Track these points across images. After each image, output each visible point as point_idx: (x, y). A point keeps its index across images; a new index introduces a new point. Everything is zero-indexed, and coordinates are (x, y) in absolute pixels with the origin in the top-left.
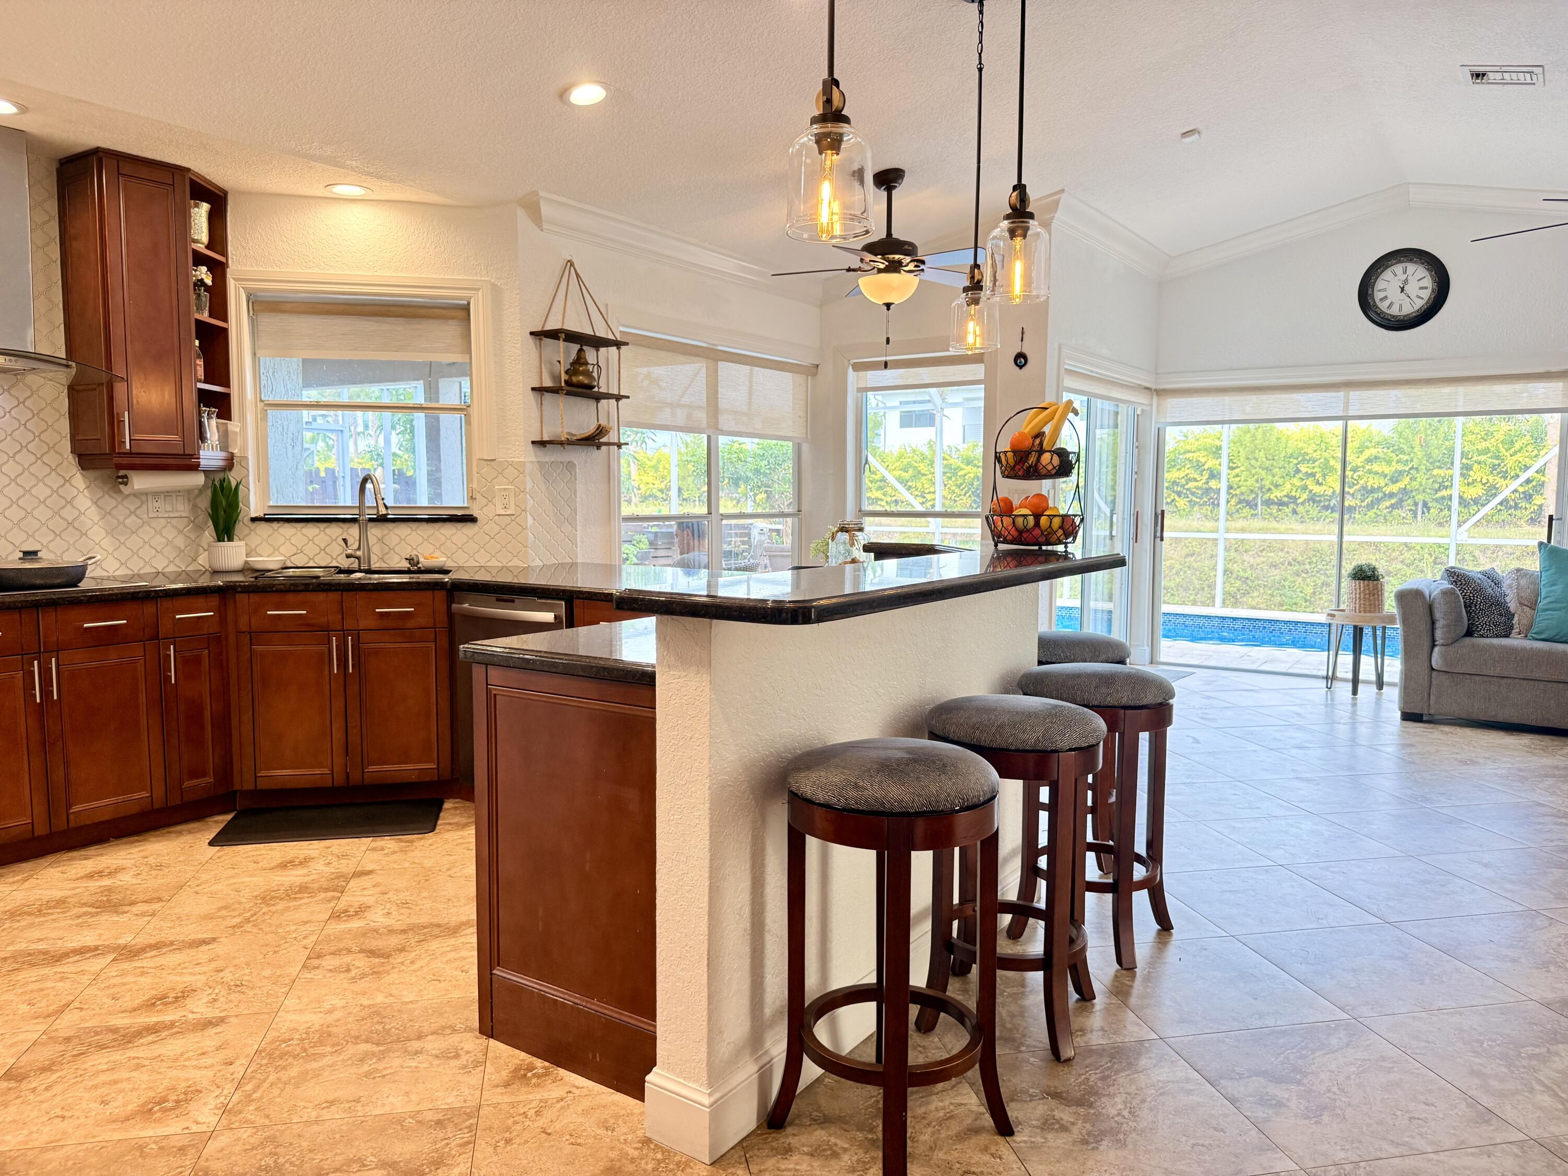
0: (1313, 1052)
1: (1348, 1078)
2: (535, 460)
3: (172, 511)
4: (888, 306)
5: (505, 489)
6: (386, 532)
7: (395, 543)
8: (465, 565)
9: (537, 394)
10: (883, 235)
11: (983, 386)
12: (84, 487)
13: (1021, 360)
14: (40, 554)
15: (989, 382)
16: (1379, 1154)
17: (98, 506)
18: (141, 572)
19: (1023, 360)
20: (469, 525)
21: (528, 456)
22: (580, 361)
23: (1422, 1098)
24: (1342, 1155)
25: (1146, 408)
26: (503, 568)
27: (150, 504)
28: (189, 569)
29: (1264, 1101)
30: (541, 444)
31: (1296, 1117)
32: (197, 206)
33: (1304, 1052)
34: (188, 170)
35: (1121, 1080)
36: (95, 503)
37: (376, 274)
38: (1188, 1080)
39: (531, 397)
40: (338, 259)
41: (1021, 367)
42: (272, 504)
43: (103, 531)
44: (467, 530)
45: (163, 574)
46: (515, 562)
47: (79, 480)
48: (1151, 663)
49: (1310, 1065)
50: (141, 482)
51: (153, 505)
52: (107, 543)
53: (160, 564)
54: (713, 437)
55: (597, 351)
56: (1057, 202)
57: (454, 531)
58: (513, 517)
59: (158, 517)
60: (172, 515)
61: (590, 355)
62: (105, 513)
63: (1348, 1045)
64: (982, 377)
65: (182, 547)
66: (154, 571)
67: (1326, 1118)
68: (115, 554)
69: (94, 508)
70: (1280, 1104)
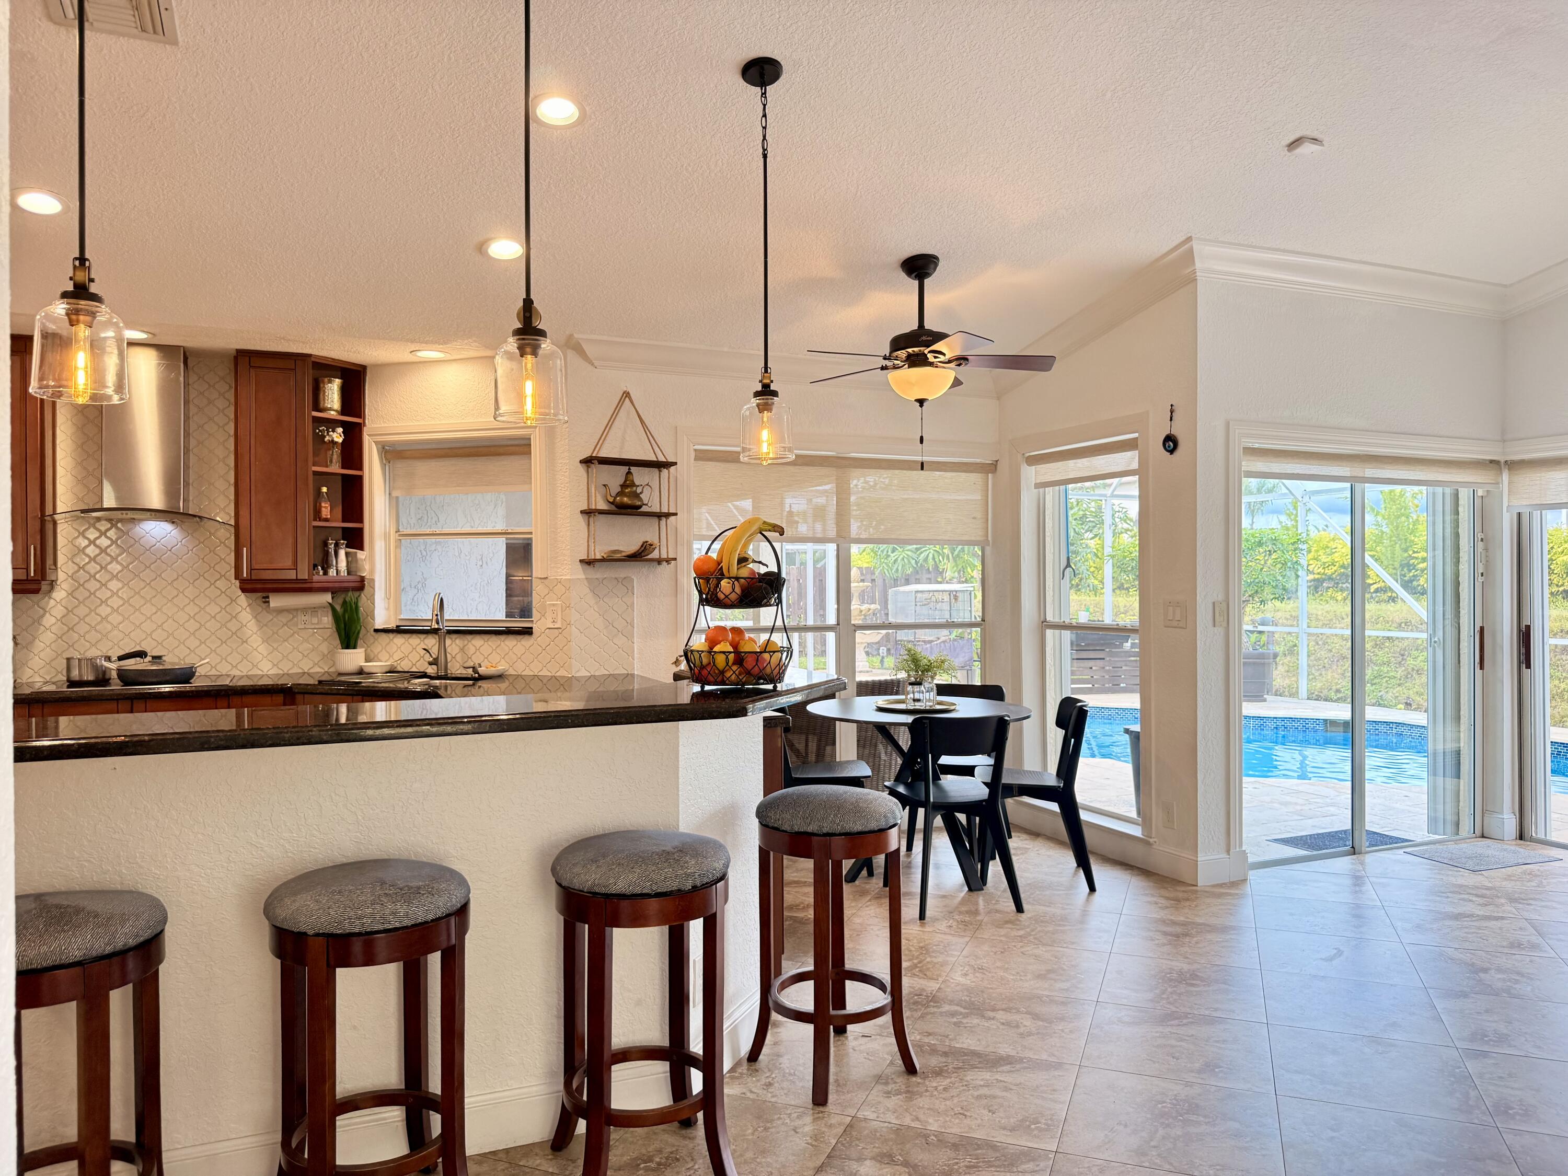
2: (584, 577)
3: (318, 624)
4: (921, 402)
5: (554, 605)
6: (466, 642)
7: (472, 653)
8: (523, 674)
9: (586, 517)
10: (915, 326)
11: (1136, 478)
12: (246, 605)
13: (1171, 443)
14: (164, 658)
15: (1141, 472)
17: (258, 621)
18: (290, 672)
19: (1171, 444)
20: (527, 637)
21: (579, 573)
22: (627, 484)
25: (1490, 488)
26: (552, 677)
27: (299, 618)
28: (330, 670)
30: (588, 563)
32: (330, 382)
34: (310, 355)
36: (255, 617)
37: (463, 421)
39: (581, 521)
40: (437, 411)
41: (1172, 452)
42: (402, 617)
43: (260, 639)
44: (525, 641)
45: (309, 674)
46: (562, 673)
47: (243, 599)
48: (1521, 837)
50: (277, 601)
51: (302, 617)
52: (263, 649)
53: (306, 666)
54: (842, 546)
55: (660, 471)
56: (1191, 250)
57: (515, 643)
58: (560, 631)
59: (305, 628)
60: (317, 627)
61: (640, 476)
62: (261, 626)
64: (1135, 465)
65: (326, 652)
66: (300, 671)
68: (269, 657)
69: (253, 620)
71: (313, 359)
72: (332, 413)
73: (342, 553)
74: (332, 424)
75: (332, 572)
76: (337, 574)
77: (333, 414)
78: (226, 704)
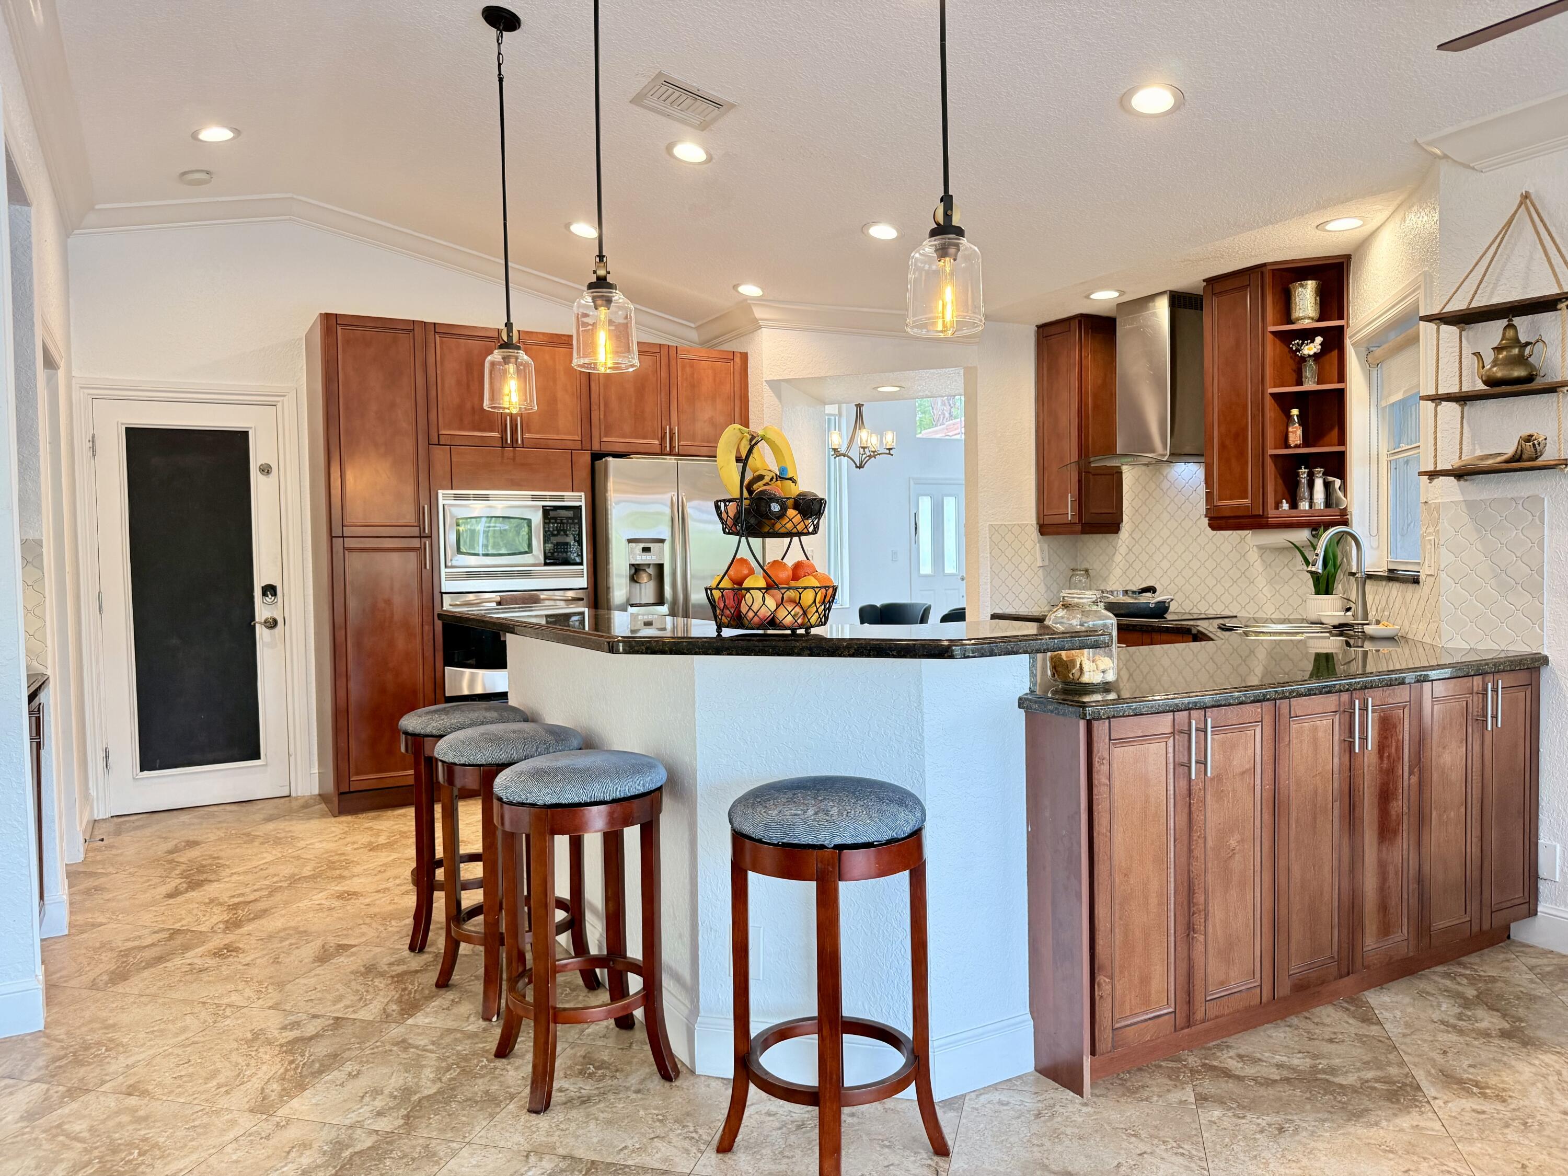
0: (287, 1070)
1: (248, 1065)
16: (204, 1033)
20: (1415, 586)
22: (1509, 345)
23: (185, 1079)
24: (226, 1023)
29: (296, 1025)
31: (269, 1027)
32: (1302, 286)
33: (293, 1066)
34: (1264, 265)
35: (394, 993)
38: (354, 1012)
49: (282, 1060)
63: (263, 1089)
67: (249, 1036)
70: (284, 1028)
71: (1269, 267)
72: (1307, 321)
73: (1319, 484)
74: (1308, 335)
75: (1304, 505)
76: (1311, 507)
77: (1307, 324)
78: (1149, 641)
